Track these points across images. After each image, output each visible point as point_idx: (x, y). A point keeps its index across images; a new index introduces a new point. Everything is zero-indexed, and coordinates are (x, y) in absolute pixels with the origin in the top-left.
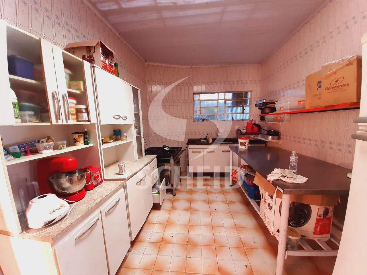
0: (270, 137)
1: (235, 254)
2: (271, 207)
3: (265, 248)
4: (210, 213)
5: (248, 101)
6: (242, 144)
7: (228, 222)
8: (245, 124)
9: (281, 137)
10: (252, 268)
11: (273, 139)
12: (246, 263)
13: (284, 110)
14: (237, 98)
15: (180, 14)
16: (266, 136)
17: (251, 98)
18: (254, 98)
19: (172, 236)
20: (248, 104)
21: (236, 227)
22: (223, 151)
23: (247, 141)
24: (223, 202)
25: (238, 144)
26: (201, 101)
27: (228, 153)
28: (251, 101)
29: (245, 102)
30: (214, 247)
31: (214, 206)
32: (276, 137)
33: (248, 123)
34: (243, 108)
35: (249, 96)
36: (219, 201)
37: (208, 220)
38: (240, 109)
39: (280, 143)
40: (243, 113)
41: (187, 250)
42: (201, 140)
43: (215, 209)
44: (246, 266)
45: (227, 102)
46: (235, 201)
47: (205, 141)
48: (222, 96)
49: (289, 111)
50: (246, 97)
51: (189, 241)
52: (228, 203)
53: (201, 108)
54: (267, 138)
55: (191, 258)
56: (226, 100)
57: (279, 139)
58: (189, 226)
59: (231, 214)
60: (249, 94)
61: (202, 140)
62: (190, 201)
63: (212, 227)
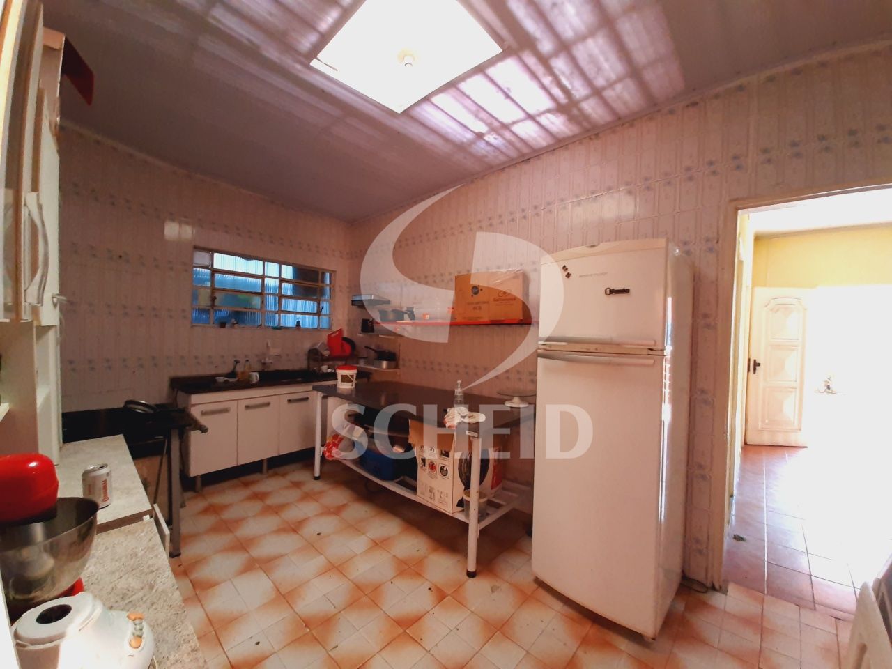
0: (385, 364)
1: (404, 584)
2: (447, 470)
3: (435, 550)
4: (313, 546)
5: (328, 290)
6: (345, 379)
7: (358, 544)
8: (324, 338)
9: (401, 362)
10: (439, 586)
11: (389, 367)
12: (427, 585)
13: (430, 318)
14: (303, 280)
15: (252, 68)
16: (377, 362)
17: (332, 285)
18: (340, 286)
19: (257, 643)
20: (327, 297)
21: (377, 544)
22: (289, 401)
23: (353, 372)
24: (322, 514)
25: (337, 379)
26: (214, 271)
27: (303, 404)
28: (333, 291)
29: (322, 293)
30: (364, 599)
31: (310, 529)
32: (393, 363)
33: (329, 336)
34: (319, 304)
35: (328, 281)
36: (316, 516)
37: (318, 562)
38: (309, 306)
39: (398, 373)
40: (319, 313)
41: (318, 641)
42: (217, 378)
43: (319, 534)
44: (430, 589)
45: (284, 285)
46: (345, 502)
47: (231, 380)
48: (272, 269)
49: (440, 321)
50: (323, 281)
51: (307, 623)
52: (337, 511)
53: (213, 289)
54: (380, 366)
55: (337, 646)
56: (282, 280)
57: (397, 366)
58: (284, 597)
59: (355, 528)
60: (328, 275)
61: (221, 379)
62: (242, 546)
63: (336, 568)
